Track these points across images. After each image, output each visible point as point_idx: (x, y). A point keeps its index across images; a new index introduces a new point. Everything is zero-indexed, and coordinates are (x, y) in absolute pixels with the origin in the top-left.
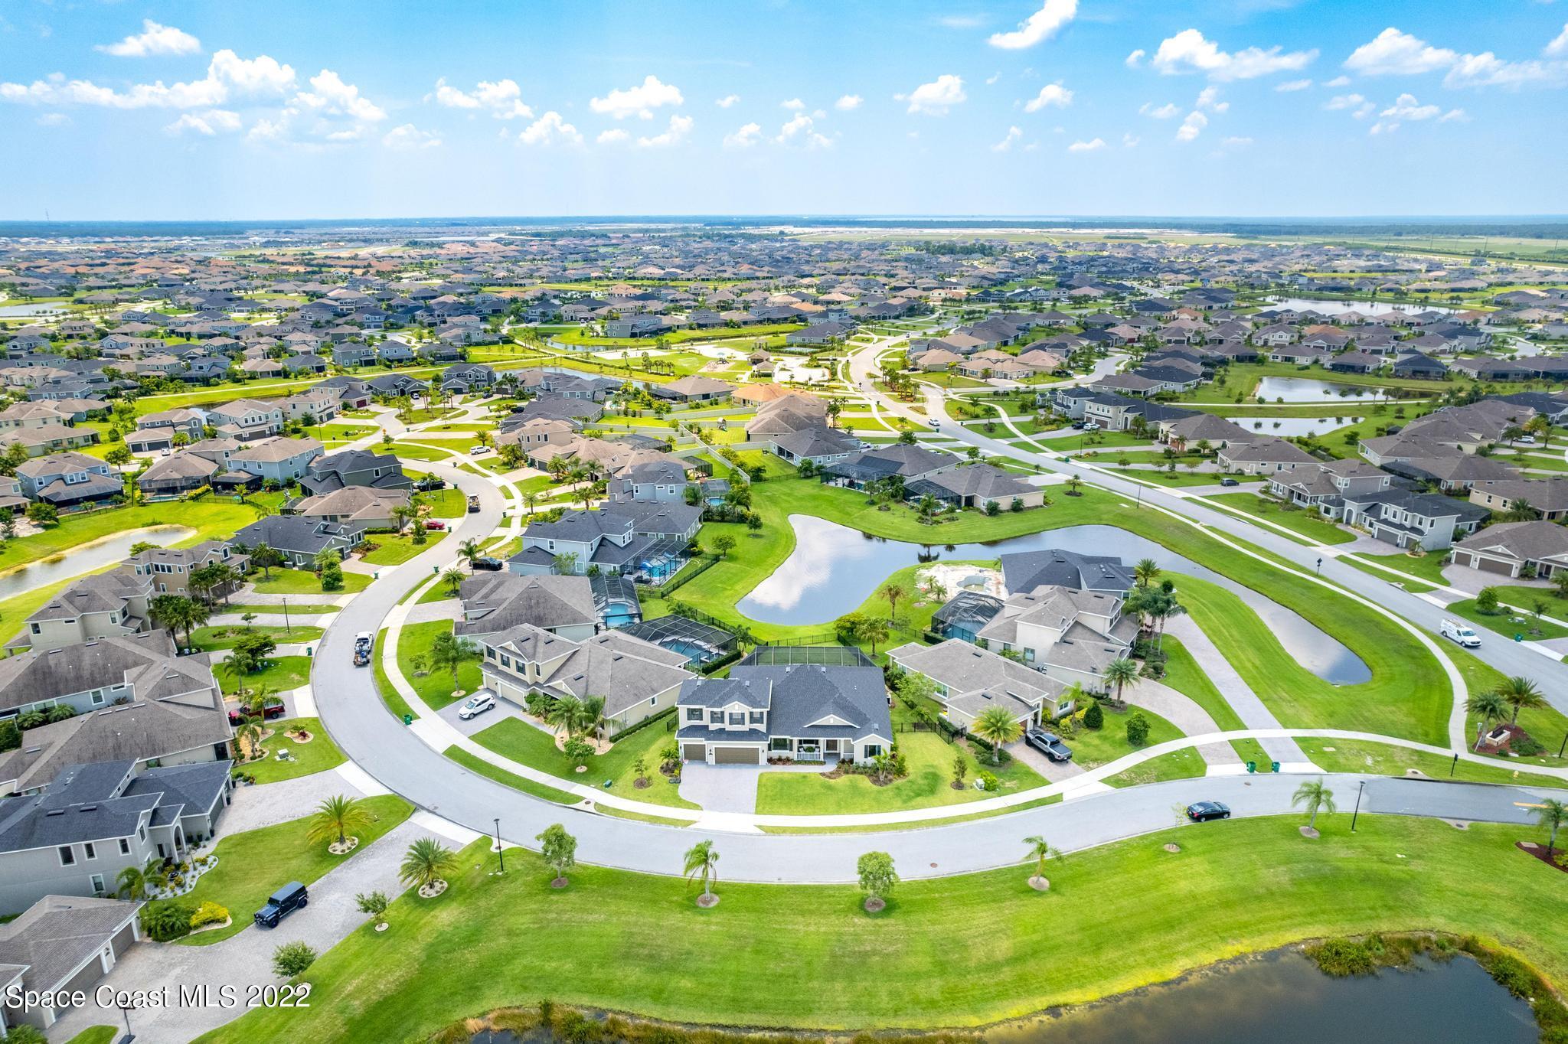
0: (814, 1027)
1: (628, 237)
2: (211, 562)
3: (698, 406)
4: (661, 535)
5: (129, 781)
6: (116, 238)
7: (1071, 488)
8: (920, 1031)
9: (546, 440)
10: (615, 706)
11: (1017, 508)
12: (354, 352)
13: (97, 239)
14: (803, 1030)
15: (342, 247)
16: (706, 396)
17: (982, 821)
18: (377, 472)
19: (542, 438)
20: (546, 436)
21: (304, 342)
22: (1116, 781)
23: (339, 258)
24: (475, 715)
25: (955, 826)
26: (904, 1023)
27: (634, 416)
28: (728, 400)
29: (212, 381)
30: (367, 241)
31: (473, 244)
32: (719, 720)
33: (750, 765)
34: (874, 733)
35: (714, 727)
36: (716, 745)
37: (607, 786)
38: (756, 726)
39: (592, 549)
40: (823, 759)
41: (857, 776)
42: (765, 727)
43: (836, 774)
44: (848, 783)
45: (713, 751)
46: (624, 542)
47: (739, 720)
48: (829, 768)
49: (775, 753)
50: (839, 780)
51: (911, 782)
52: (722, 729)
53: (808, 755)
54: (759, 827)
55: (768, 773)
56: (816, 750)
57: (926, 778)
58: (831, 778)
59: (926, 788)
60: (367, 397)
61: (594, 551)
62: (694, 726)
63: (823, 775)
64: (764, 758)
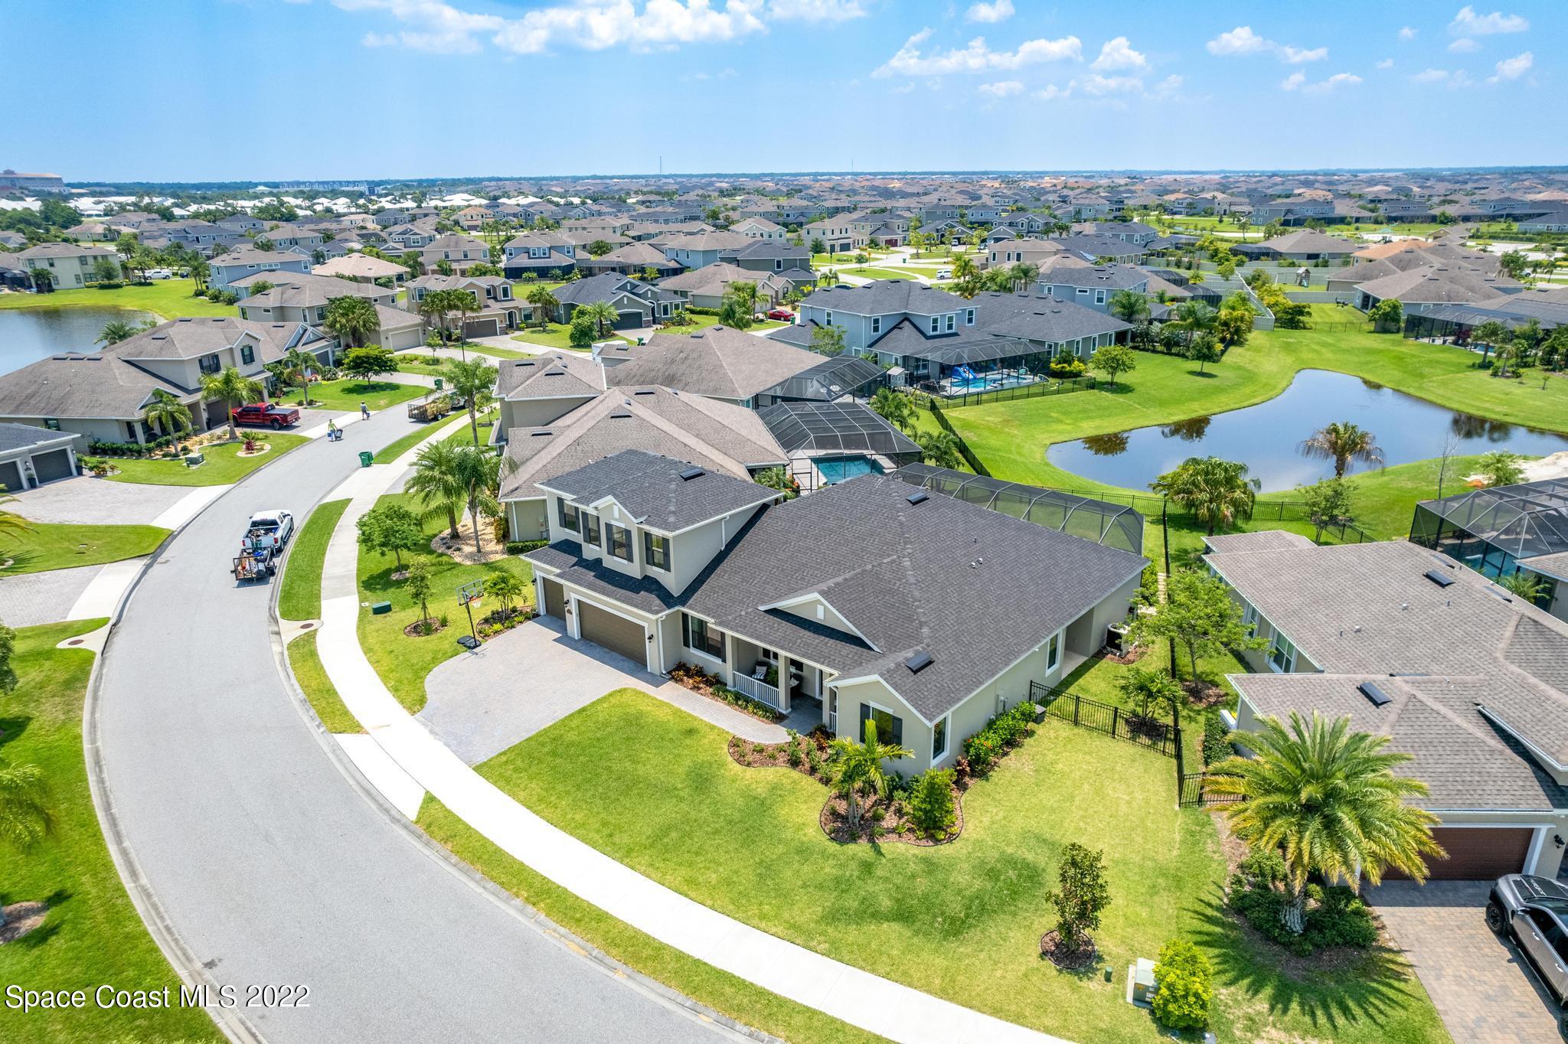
2: (472, 293)
3: (1291, 265)
16: (1313, 257)
18: (778, 263)
28: (1346, 262)
32: (593, 538)
33: (631, 665)
34: (888, 675)
35: (590, 551)
36: (575, 592)
37: (378, 611)
38: (655, 572)
39: (876, 329)
40: (783, 707)
41: (810, 784)
42: (673, 581)
43: (764, 755)
44: (761, 791)
45: (573, 607)
46: (935, 329)
47: (620, 544)
48: (777, 735)
49: (697, 656)
50: (750, 772)
51: (930, 866)
52: (599, 561)
53: (755, 686)
54: (430, 799)
55: (637, 692)
56: (771, 679)
57: (992, 874)
58: (741, 759)
59: (956, 908)
60: (899, 237)
61: (880, 332)
62: (567, 541)
63: (735, 744)
64: (655, 655)
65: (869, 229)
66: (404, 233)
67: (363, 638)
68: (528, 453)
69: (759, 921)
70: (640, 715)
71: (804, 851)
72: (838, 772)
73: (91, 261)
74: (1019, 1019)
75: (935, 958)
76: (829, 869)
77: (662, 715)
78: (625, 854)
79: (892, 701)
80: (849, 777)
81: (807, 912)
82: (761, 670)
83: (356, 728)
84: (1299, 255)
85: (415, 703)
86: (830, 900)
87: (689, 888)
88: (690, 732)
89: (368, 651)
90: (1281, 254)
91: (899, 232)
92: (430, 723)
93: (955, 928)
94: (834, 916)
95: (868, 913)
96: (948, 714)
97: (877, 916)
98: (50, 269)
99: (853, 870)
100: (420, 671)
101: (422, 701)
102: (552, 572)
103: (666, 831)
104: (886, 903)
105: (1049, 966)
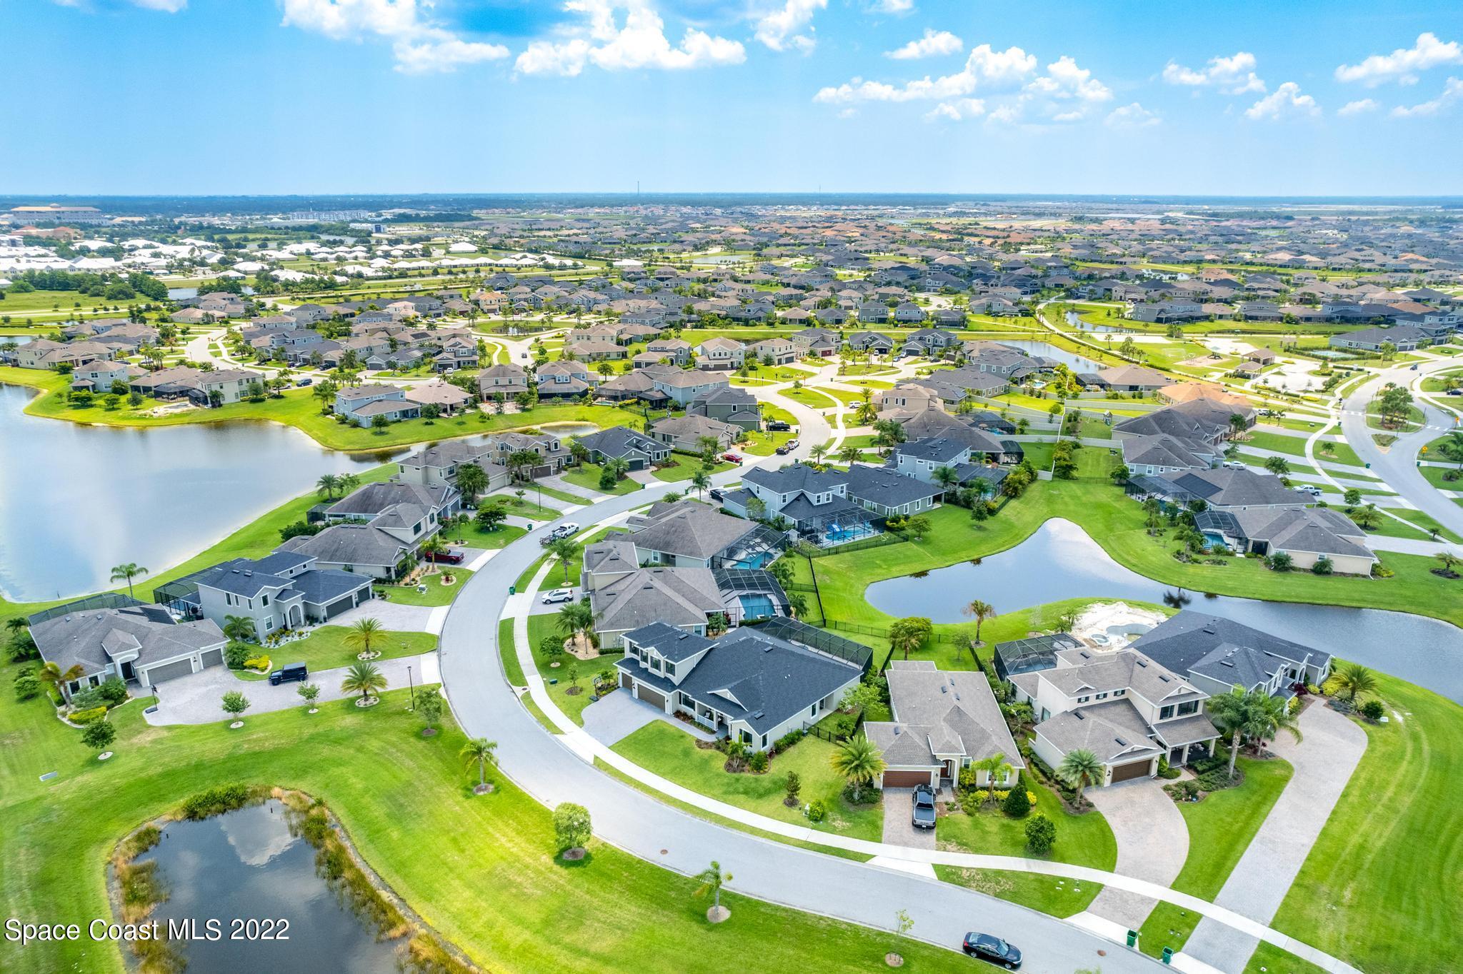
0: (418, 912)
1: (1318, 219)
2: (537, 450)
3: (1115, 397)
4: (875, 505)
5: (304, 570)
6: (852, 207)
7: (1444, 566)
8: (470, 962)
9: (904, 404)
10: (612, 624)
11: (1321, 569)
12: (872, 309)
13: (836, 207)
14: (411, 909)
15: (1014, 219)
16: (1132, 388)
17: (763, 840)
18: (734, 407)
19: (900, 402)
20: (904, 401)
21: (850, 298)
22: (948, 874)
23: (995, 229)
24: (552, 602)
25: (735, 832)
26: (468, 948)
27: (1039, 397)
28: (1155, 395)
29: (751, 322)
30: (1040, 215)
31: (1132, 221)
32: (645, 659)
33: (658, 710)
34: (748, 720)
35: (643, 665)
36: (636, 681)
37: (552, 683)
38: (669, 676)
39: (784, 501)
40: (715, 729)
41: (722, 755)
42: (676, 680)
43: (708, 745)
44: (706, 757)
45: (636, 686)
46: (818, 501)
47: (656, 665)
48: (711, 739)
49: (684, 708)
50: (703, 751)
51: (757, 780)
52: (647, 669)
53: (705, 721)
54: (596, 757)
55: (662, 722)
56: (711, 718)
57: (775, 783)
58: (700, 747)
59: (762, 791)
60: (833, 349)
61: (787, 503)
62: (632, 659)
63: (698, 741)
64: (669, 708)
65: (809, 340)
66: (454, 345)
67: (550, 696)
68: (606, 605)
69: (704, 794)
70: (664, 730)
71: (718, 775)
72: (729, 750)
73: (245, 382)
74: (773, 818)
75: (753, 803)
76: (726, 781)
77: (672, 730)
78: (663, 775)
79: (748, 728)
80: (733, 752)
81: (717, 791)
82: (708, 714)
83: (562, 733)
84: (1122, 387)
85: (581, 724)
86: (725, 788)
87: (683, 785)
88: (682, 737)
89: (554, 701)
90: (1110, 385)
91: (833, 343)
92: (587, 730)
93: (760, 796)
94: (725, 793)
95: (736, 792)
96: (768, 732)
97: (738, 793)
98: (221, 390)
99: (733, 780)
100: (579, 711)
101: (582, 723)
102: (628, 672)
103: (675, 768)
104: (742, 790)
105: (785, 807)
